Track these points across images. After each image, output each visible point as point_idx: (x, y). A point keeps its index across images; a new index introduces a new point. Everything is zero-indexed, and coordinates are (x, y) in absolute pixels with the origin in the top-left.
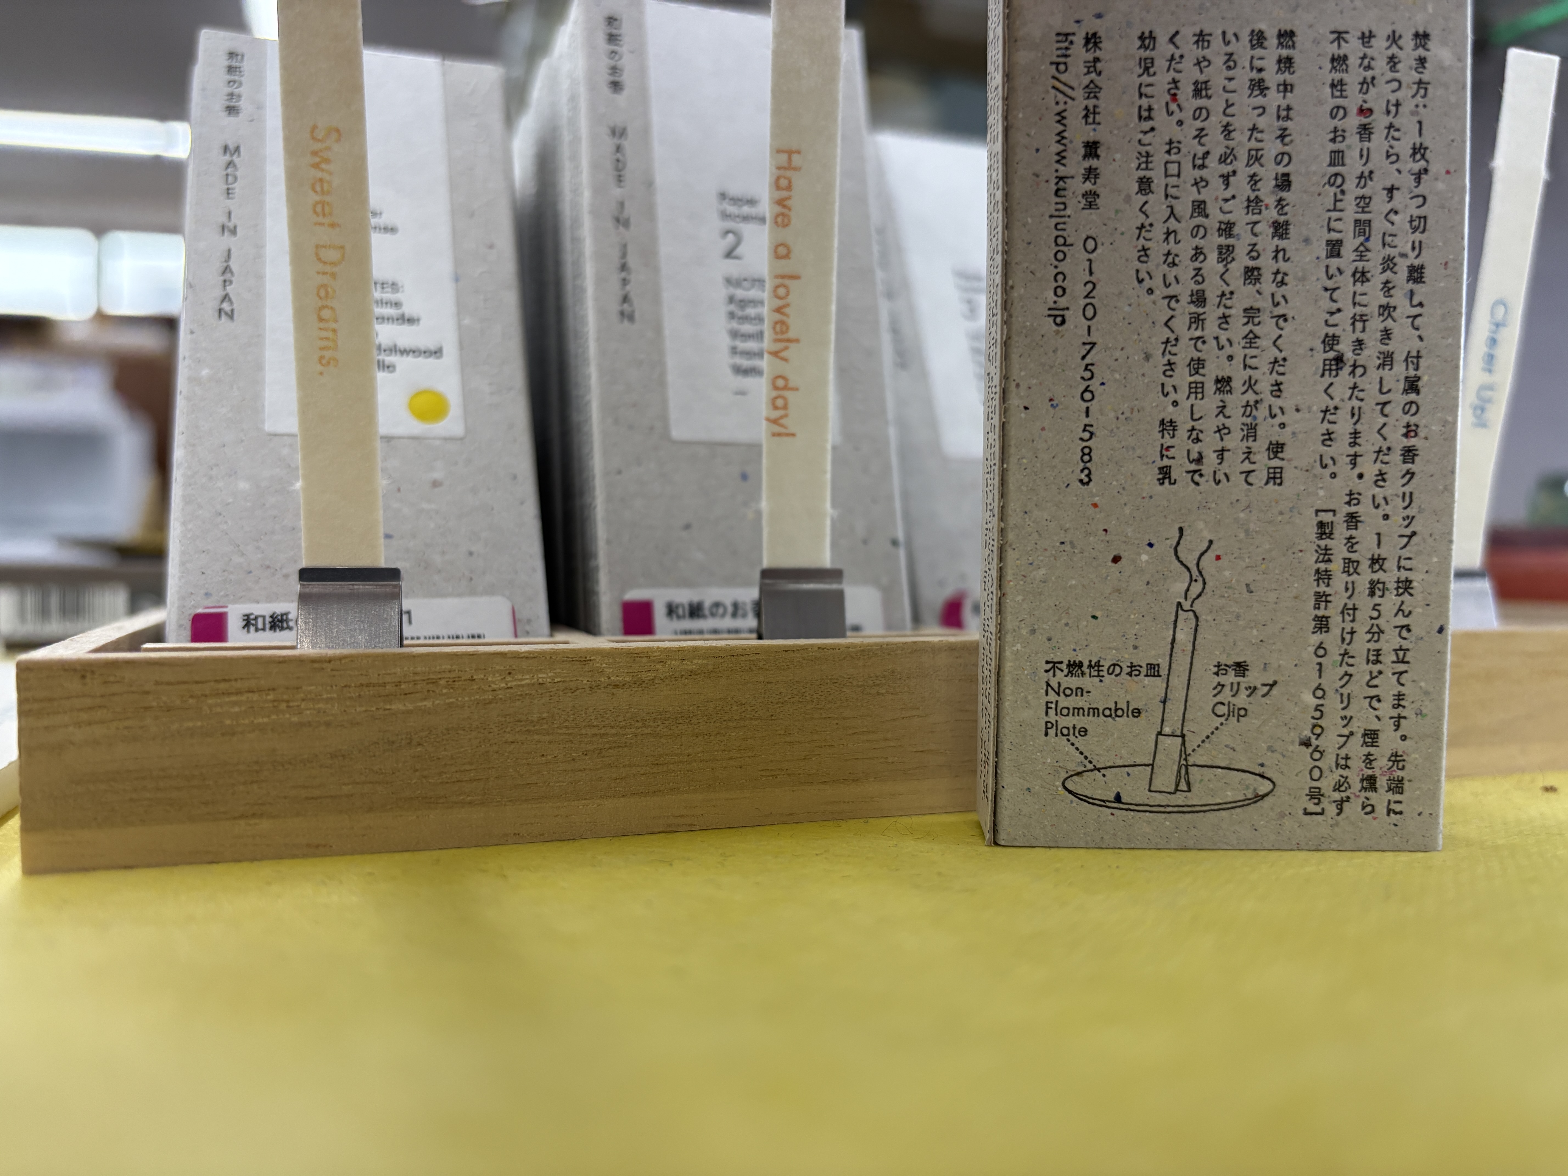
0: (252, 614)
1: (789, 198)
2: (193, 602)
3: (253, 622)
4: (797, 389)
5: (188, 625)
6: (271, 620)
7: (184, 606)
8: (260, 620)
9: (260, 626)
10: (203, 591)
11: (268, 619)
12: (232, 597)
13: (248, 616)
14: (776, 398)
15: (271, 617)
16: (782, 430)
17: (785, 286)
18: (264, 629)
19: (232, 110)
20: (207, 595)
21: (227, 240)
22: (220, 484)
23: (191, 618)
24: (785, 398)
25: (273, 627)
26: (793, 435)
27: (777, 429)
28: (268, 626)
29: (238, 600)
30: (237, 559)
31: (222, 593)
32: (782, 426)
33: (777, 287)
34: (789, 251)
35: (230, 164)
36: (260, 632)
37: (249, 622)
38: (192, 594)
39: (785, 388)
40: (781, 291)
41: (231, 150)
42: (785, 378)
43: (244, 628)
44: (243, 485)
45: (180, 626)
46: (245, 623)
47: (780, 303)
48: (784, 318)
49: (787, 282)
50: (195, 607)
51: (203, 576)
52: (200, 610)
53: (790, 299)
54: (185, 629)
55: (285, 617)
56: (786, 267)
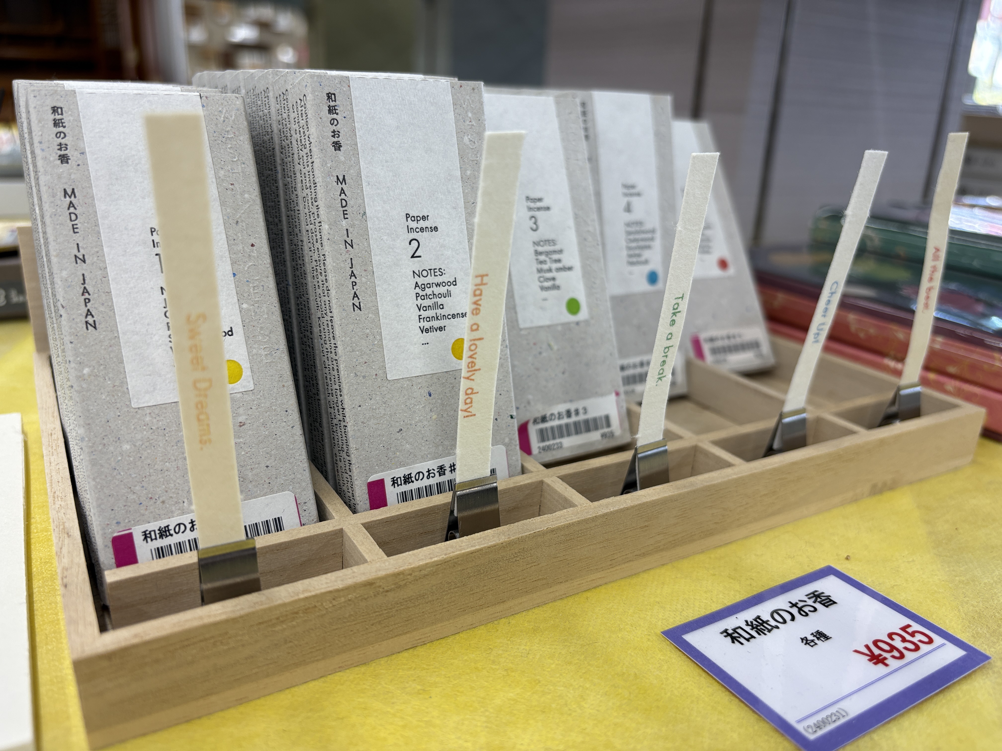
0: (147, 530)
1: (480, 300)
2: (110, 530)
3: (149, 535)
4: (478, 393)
5: (110, 545)
6: (159, 532)
7: (105, 533)
8: (153, 533)
9: (153, 537)
10: (115, 522)
11: (157, 532)
12: (133, 522)
13: (145, 532)
14: (467, 399)
15: (159, 530)
16: (470, 414)
17: (475, 344)
18: (156, 539)
19: (64, 159)
20: (118, 523)
21: (82, 268)
22: (111, 448)
23: (111, 540)
24: (471, 399)
25: (161, 536)
26: (475, 415)
27: (466, 414)
28: (158, 536)
29: (138, 523)
30: (132, 497)
31: (127, 521)
32: (469, 412)
33: (471, 345)
34: (478, 326)
35: (71, 204)
36: (154, 541)
37: (146, 536)
38: (108, 524)
39: (472, 393)
40: (473, 348)
41: (70, 194)
42: (472, 389)
43: (144, 540)
44: (126, 447)
45: (106, 546)
46: (144, 537)
47: (472, 353)
48: (474, 360)
49: (476, 342)
50: (112, 533)
51: (113, 512)
52: (116, 534)
53: (477, 350)
54: (109, 547)
55: (167, 529)
56: (476, 335)
